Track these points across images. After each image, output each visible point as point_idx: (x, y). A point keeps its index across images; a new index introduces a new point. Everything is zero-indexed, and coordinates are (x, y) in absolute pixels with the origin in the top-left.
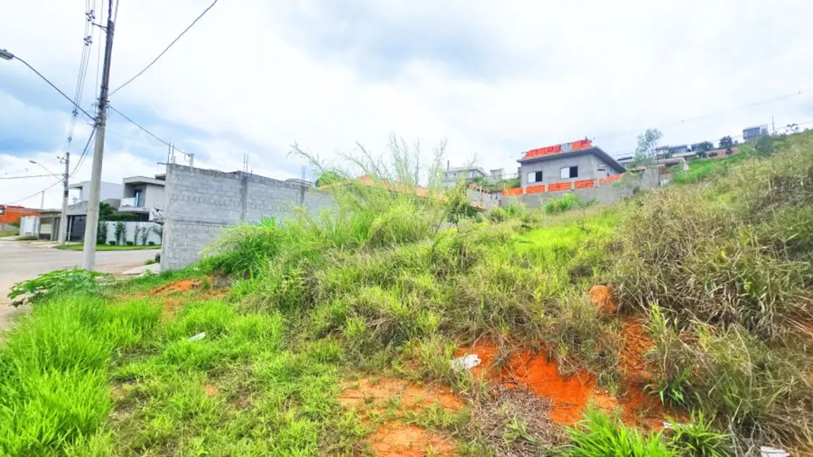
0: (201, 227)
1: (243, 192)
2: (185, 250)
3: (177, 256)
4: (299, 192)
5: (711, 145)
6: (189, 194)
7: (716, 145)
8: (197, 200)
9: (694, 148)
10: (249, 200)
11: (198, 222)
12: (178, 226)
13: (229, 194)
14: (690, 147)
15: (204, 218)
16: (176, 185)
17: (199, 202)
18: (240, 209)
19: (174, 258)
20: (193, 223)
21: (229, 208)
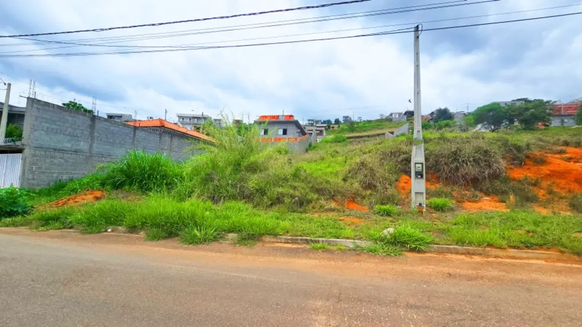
0: (56, 154)
1: (92, 127)
2: (43, 173)
3: (35, 177)
4: (133, 130)
5: (331, 122)
6: (48, 125)
7: (333, 122)
8: (55, 131)
9: (324, 122)
10: (96, 134)
11: (55, 150)
12: (37, 152)
13: (80, 128)
14: (322, 121)
15: (59, 146)
16: (37, 117)
17: (56, 133)
18: (89, 140)
19: (33, 179)
20: (51, 150)
21: (80, 139)
